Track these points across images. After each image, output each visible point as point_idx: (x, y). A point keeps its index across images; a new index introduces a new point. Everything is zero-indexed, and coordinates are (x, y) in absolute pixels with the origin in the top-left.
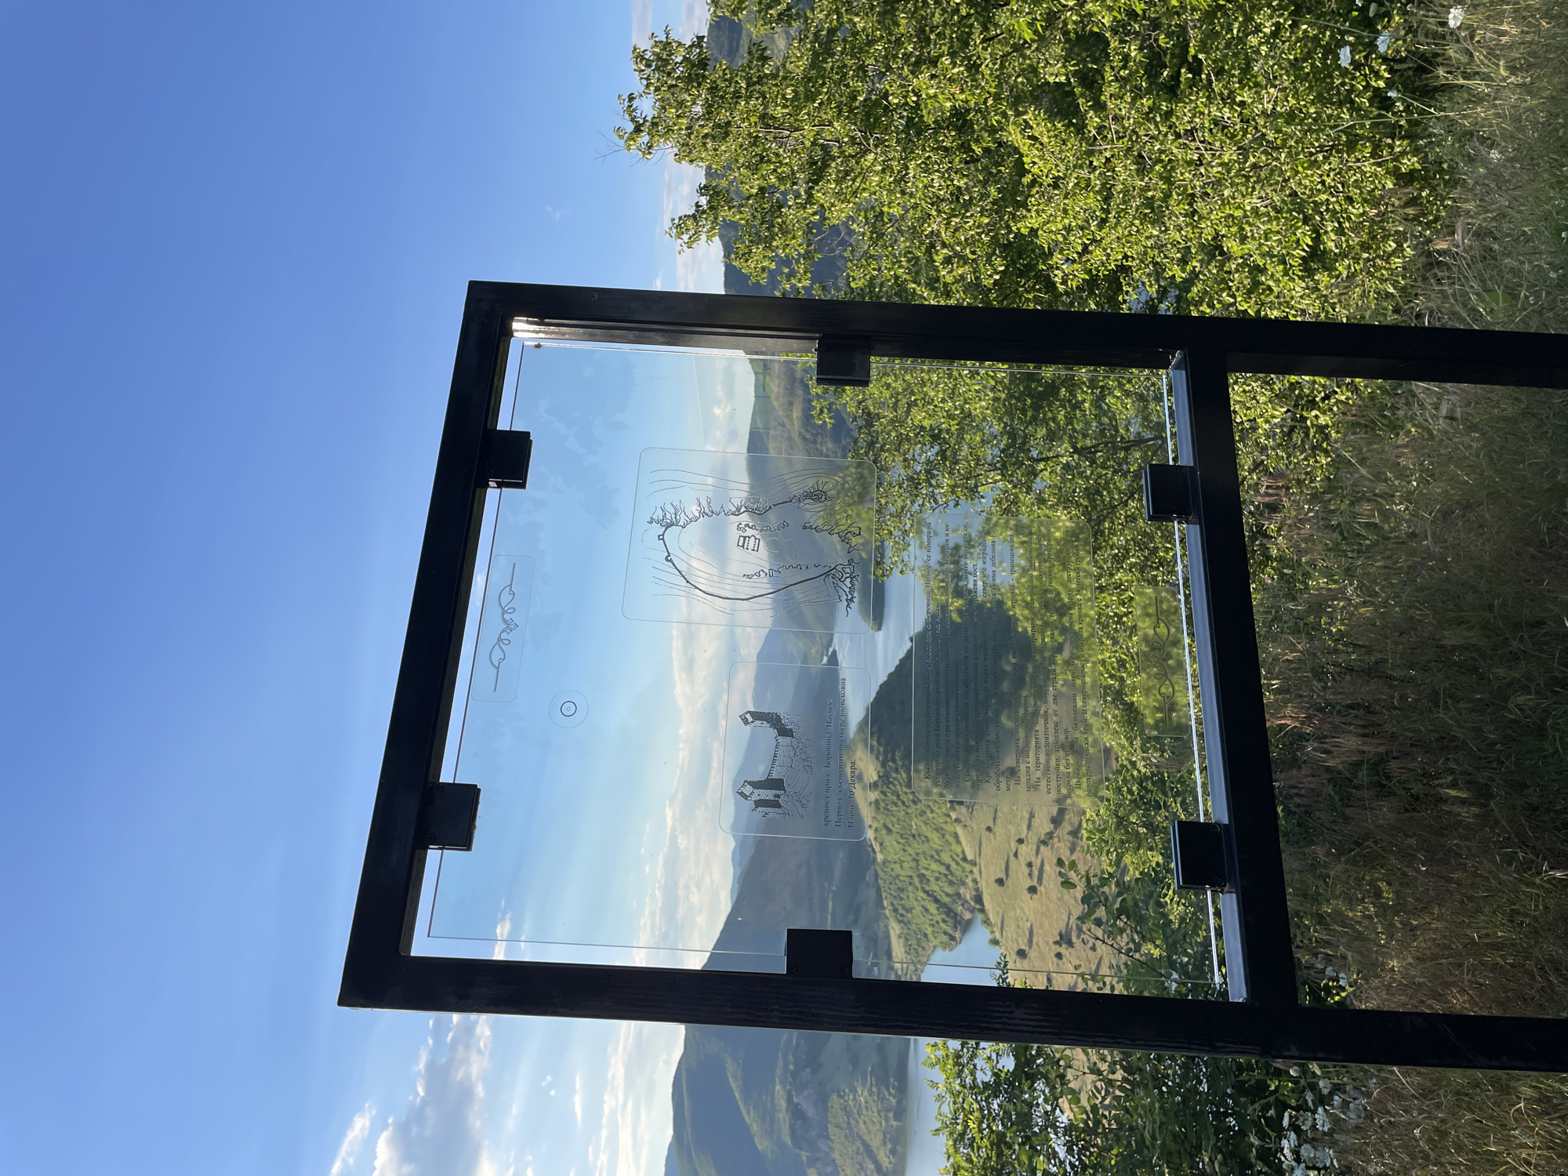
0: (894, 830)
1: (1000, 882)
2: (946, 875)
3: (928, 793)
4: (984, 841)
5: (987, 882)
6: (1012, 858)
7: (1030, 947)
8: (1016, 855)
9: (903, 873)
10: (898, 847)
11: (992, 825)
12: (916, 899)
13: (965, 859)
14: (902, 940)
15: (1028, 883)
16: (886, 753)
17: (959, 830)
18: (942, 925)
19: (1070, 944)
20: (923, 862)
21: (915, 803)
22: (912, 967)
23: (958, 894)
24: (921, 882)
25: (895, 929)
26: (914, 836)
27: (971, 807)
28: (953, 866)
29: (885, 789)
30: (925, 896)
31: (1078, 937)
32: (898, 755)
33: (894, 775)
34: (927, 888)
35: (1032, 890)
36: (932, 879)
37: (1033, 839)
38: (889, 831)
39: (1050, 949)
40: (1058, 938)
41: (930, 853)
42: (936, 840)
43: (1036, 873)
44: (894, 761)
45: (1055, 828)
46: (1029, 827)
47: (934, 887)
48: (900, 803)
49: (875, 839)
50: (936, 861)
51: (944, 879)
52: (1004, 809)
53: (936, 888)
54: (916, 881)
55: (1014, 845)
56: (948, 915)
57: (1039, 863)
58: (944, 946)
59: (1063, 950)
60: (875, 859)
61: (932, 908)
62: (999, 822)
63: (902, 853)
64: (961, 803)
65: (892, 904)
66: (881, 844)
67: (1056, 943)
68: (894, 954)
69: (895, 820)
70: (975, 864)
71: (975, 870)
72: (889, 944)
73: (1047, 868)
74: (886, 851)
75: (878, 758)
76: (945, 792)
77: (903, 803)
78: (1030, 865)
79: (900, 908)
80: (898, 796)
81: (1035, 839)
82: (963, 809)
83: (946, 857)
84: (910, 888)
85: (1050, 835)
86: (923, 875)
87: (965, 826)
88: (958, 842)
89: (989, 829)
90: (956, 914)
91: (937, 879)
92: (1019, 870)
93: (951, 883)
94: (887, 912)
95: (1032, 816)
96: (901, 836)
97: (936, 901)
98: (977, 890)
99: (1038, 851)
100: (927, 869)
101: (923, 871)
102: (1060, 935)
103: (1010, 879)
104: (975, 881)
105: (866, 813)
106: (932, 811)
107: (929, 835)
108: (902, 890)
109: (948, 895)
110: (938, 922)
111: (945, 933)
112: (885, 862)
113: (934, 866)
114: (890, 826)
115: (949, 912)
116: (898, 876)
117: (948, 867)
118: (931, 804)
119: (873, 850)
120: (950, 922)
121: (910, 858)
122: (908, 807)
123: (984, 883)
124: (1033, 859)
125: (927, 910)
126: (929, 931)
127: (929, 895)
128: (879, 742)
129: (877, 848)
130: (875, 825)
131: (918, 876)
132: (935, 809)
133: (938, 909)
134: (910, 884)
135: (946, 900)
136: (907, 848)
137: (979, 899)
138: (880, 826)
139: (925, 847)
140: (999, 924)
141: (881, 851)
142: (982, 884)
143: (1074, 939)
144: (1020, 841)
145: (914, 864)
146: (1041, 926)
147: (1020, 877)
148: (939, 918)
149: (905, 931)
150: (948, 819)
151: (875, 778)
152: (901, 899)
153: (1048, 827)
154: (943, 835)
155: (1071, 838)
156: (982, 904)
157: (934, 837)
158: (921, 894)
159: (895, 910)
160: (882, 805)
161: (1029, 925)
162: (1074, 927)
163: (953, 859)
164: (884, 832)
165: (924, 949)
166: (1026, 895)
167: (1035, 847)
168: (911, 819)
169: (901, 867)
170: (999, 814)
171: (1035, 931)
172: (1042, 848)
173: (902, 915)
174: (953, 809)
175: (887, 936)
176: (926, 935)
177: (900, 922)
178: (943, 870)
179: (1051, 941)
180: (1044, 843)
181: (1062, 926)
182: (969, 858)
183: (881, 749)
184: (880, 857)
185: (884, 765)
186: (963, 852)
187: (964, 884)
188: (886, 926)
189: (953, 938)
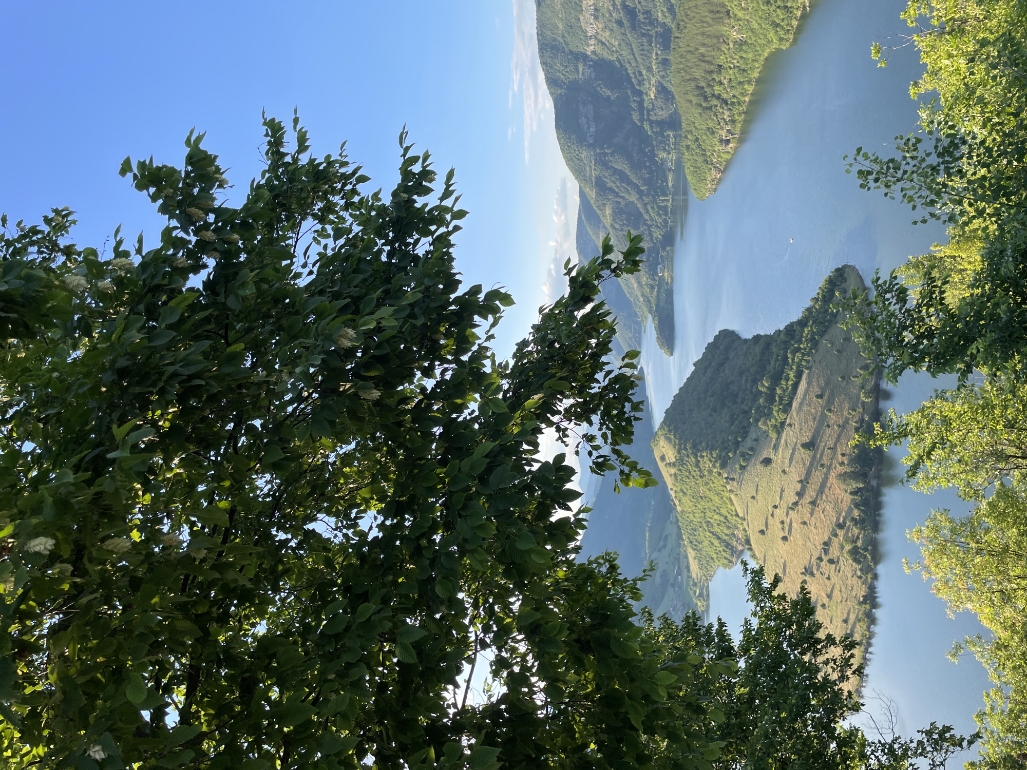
0: (688, 493)
1: (762, 532)
2: (724, 523)
3: (710, 472)
4: (750, 505)
5: (753, 531)
6: (770, 517)
7: (784, 575)
8: (772, 515)
9: (695, 520)
10: (691, 504)
11: (755, 495)
12: (704, 536)
13: (737, 515)
14: (696, 561)
15: (782, 534)
16: (680, 445)
17: (733, 497)
18: (723, 553)
19: (812, 574)
20: (708, 514)
21: (701, 477)
22: (703, 578)
23: (734, 535)
24: (708, 526)
25: (691, 553)
26: (701, 497)
27: (740, 483)
28: (729, 516)
29: (681, 468)
30: (711, 535)
31: (818, 570)
32: (688, 446)
33: (686, 459)
34: (712, 530)
35: (785, 539)
36: (715, 525)
37: (784, 505)
38: (685, 493)
39: (798, 577)
40: (804, 570)
41: (713, 508)
42: (717, 500)
43: (787, 528)
44: (686, 450)
45: (800, 499)
46: (781, 498)
47: (716, 529)
48: (691, 477)
49: (676, 497)
50: (717, 513)
51: (723, 525)
52: (763, 484)
53: (718, 530)
54: (704, 525)
55: (771, 509)
56: (727, 547)
57: (789, 521)
58: (725, 566)
59: (808, 578)
60: (675, 509)
61: (716, 542)
62: (760, 493)
63: (694, 508)
64: (733, 479)
65: (689, 538)
66: (680, 501)
67: (802, 573)
68: (691, 568)
69: (688, 487)
70: (745, 520)
71: (745, 523)
72: (688, 562)
73: (794, 524)
74: (683, 505)
75: (675, 447)
76: (721, 472)
77: (694, 477)
78: (782, 522)
79: (694, 541)
80: (690, 472)
81: (785, 506)
82: (735, 484)
83: (723, 511)
84: (700, 529)
85: (796, 504)
86: (709, 522)
87: (737, 495)
88: (732, 504)
89: (753, 497)
90: (732, 547)
91: (718, 525)
92: (775, 525)
93: (728, 528)
94: (686, 543)
95: (782, 491)
96: (693, 497)
97: (719, 538)
98: (747, 536)
99: (787, 514)
100: (712, 518)
101: (709, 520)
102: (805, 568)
103: (769, 531)
104: (745, 530)
105: (669, 481)
106: (713, 483)
107: (712, 498)
108: (695, 530)
109: (726, 535)
110: (720, 551)
111: (725, 558)
112: (682, 512)
113: (716, 517)
114: (685, 491)
115: (728, 545)
116: (692, 521)
117: (726, 518)
118: (713, 478)
119: (674, 504)
120: (729, 552)
121: (699, 511)
122: (697, 479)
123: (751, 531)
124: (785, 519)
125: (712, 544)
126: (714, 556)
127: (713, 534)
128: (675, 437)
129: (677, 503)
130: (675, 489)
131: (705, 522)
132: (716, 481)
133: (720, 543)
134: (701, 527)
135: (726, 538)
136: (697, 504)
137: (748, 542)
138: (678, 490)
139: (710, 504)
140: (763, 558)
141: (680, 505)
142: (750, 532)
143: (815, 572)
144: (775, 507)
145: (702, 515)
146: (792, 561)
147: (776, 531)
148: (721, 549)
149: (699, 555)
150: (725, 489)
151: (674, 460)
152: (695, 535)
153: (794, 498)
154: (722, 498)
155: (810, 506)
156: (750, 545)
157: (716, 499)
158: (708, 533)
159: (691, 542)
160: (679, 477)
161: (783, 561)
162: (815, 563)
163: (729, 513)
164: (681, 494)
165: (711, 567)
166: (780, 542)
167: (785, 511)
168: (699, 487)
169: (694, 516)
170: (760, 488)
171: (787, 564)
172: (790, 512)
173: (696, 545)
174: (728, 483)
175: (686, 557)
176: (712, 559)
177: (694, 549)
178: (722, 519)
179: (799, 571)
180: (792, 509)
181: (806, 563)
182: (741, 515)
183: (677, 441)
184: (679, 509)
185: (679, 452)
186: (736, 510)
187: (737, 528)
188: (685, 551)
189: (731, 562)
